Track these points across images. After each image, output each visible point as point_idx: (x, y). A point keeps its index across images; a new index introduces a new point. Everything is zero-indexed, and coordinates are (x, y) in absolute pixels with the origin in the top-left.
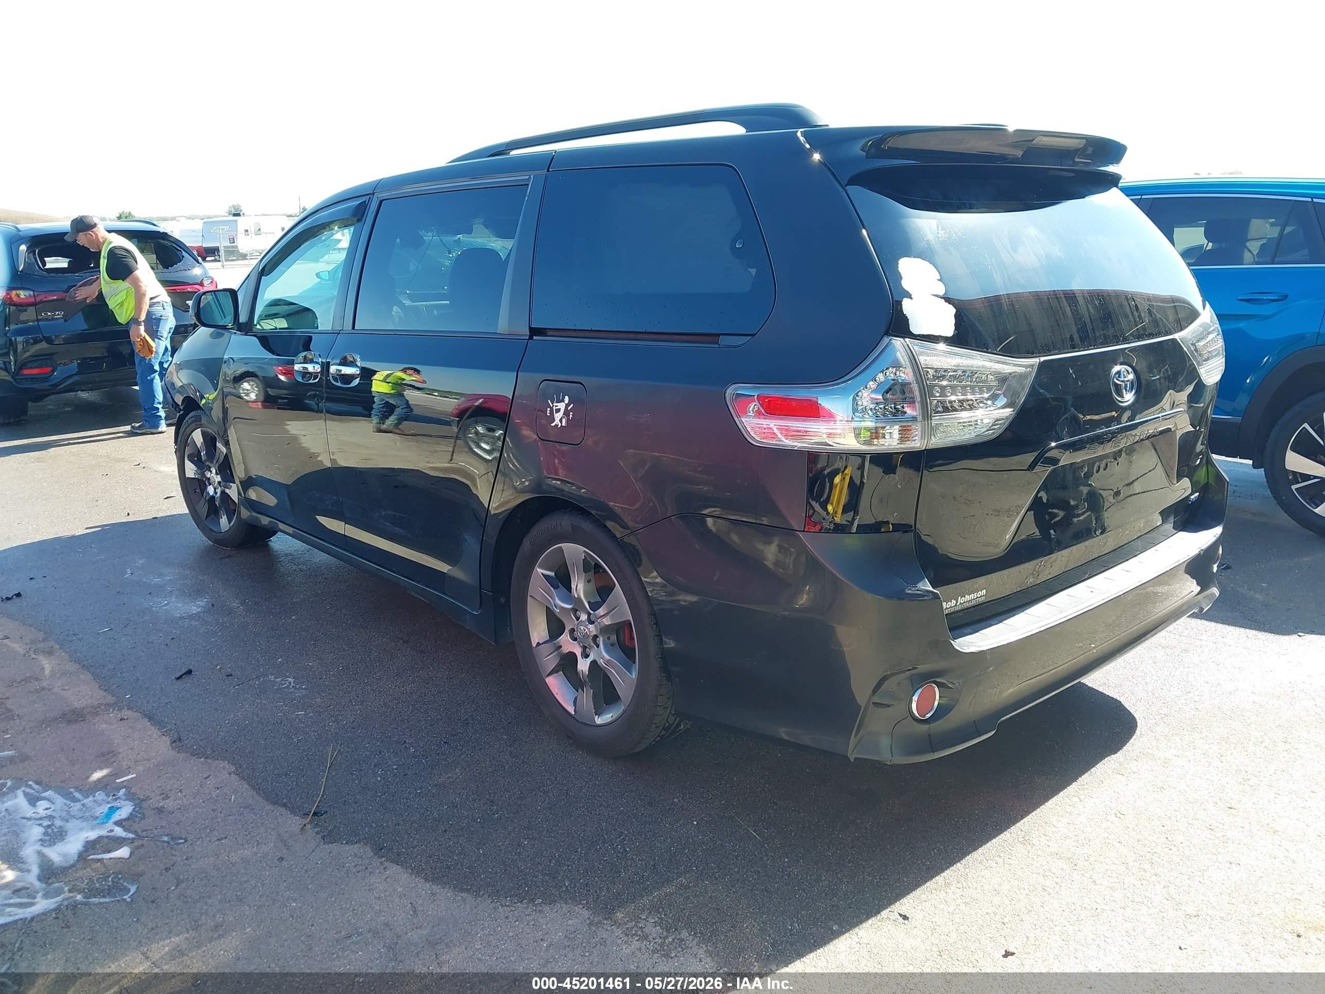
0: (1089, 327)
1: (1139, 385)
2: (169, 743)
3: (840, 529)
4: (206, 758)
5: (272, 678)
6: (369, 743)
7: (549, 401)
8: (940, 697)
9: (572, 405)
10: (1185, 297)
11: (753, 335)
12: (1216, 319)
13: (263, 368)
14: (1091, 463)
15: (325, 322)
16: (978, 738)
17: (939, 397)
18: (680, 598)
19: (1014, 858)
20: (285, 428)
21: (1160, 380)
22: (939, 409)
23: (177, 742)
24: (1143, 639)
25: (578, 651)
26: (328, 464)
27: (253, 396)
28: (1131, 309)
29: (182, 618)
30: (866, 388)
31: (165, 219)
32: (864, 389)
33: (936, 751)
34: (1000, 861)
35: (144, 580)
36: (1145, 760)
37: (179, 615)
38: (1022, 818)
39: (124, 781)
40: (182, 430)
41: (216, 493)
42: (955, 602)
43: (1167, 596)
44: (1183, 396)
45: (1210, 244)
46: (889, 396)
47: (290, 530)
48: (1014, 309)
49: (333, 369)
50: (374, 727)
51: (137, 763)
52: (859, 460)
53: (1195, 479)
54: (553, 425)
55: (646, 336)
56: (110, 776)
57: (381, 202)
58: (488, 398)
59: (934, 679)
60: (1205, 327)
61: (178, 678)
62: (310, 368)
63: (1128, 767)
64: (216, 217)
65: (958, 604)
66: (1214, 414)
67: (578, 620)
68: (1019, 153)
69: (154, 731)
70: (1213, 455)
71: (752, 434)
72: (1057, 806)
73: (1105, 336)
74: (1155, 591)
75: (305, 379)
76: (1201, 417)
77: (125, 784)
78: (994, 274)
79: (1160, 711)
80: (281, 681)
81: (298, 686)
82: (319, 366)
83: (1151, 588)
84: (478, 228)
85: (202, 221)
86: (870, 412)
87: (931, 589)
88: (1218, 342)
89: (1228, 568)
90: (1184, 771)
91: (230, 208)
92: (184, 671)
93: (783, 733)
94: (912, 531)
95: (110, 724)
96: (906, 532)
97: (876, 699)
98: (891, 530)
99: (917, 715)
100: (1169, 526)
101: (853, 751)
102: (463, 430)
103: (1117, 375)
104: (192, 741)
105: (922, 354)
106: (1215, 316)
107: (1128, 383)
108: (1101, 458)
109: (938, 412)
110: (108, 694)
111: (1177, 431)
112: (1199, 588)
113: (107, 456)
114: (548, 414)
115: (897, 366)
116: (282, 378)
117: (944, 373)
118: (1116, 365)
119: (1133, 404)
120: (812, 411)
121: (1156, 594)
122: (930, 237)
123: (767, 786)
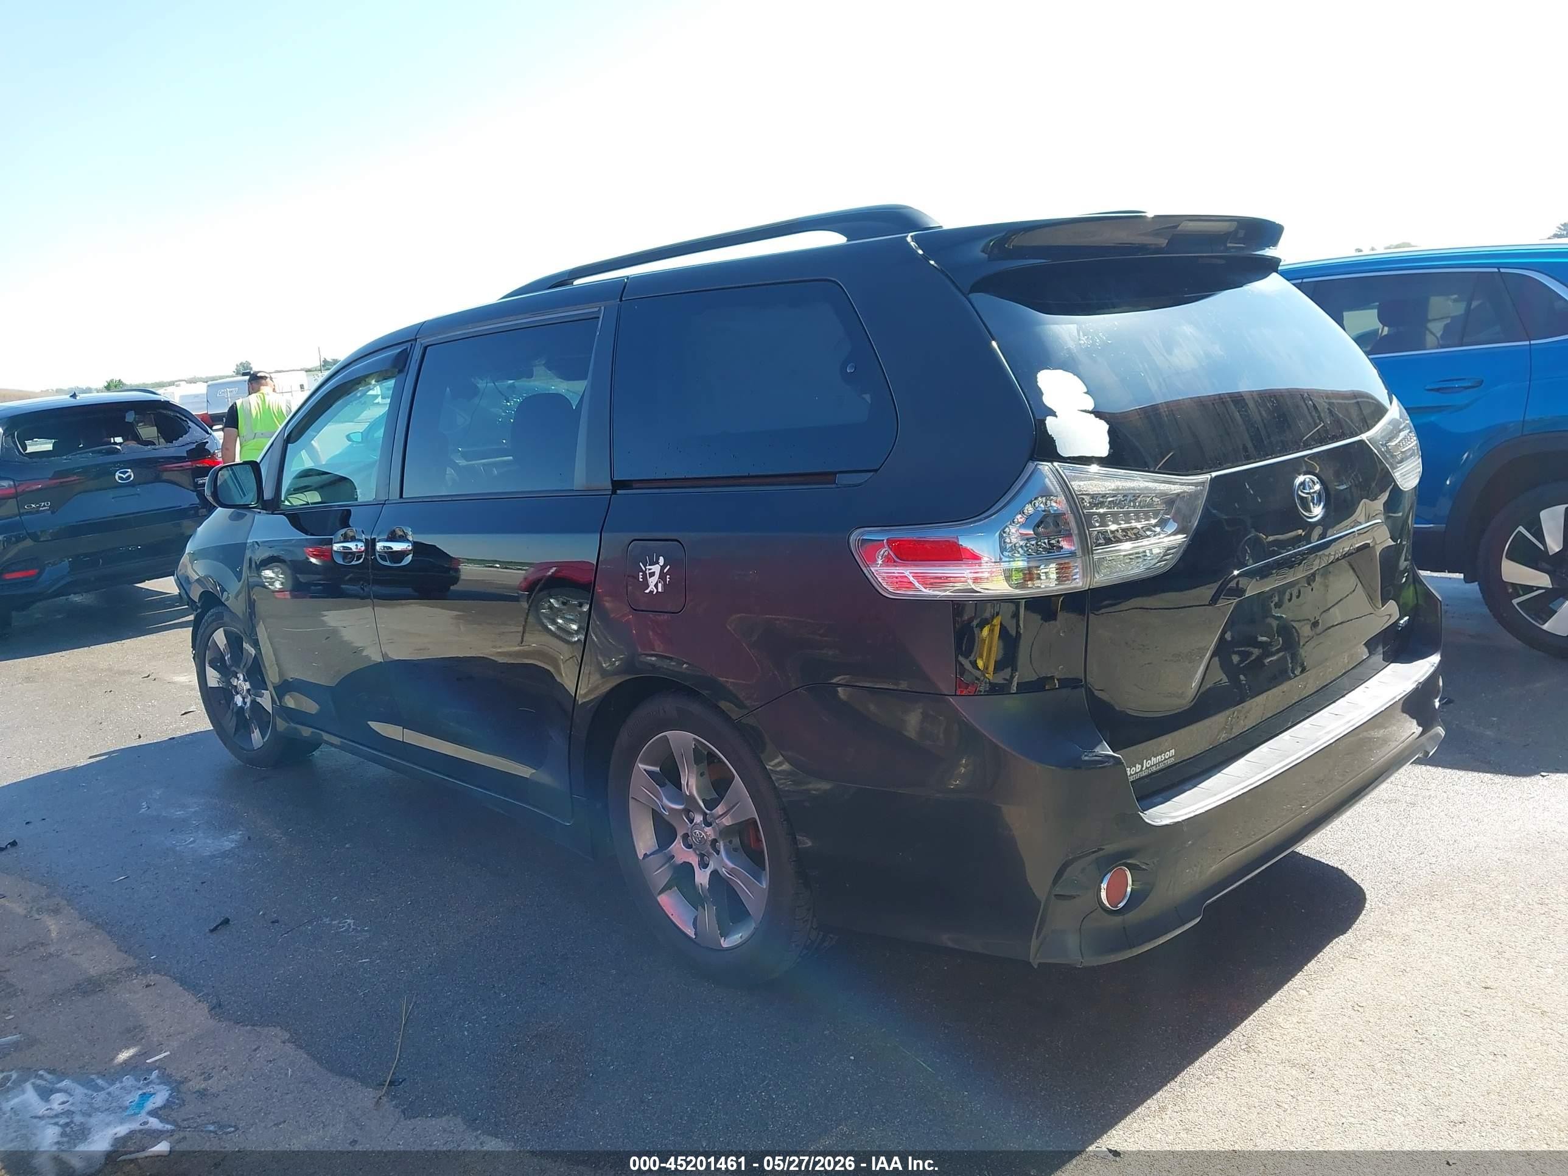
0: (1263, 433)
1: (1328, 497)
2: (207, 1011)
3: (996, 689)
4: (253, 1025)
5: (327, 920)
6: (450, 991)
7: (641, 564)
8: (1133, 881)
9: (668, 567)
10: (1369, 392)
11: (876, 471)
12: (1406, 414)
13: (290, 551)
14: (1281, 591)
15: (366, 491)
16: (1181, 928)
17: (1099, 527)
18: (810, 786)
19: (1238, 1070)
20: (323, 621)
21: (1351, 489)
22: (1101, 541)
23: (217, 1009)
24: (1362, 794)
25: (694, 860)
26: (379, 659)
27: (278, 585)
28: (1309, 410)
29: (212, 857)
30: (1014, 522)
31: (161, 385)
32: (1011, 524)
33: (1134, 947)
34: (1221, 1074)
35: (164, 814)
36: (1380, 938)
37: (209, 854)
38: (1243, 1020)
39: (156, 1061)
40: (201, 631)
41: (245, 703)
42: (1140, 766)
43: (1385, 741)
44: (1379, 504)
45: (1386, 329)
46: (1041, 529)
47: (336, 740)
48: (1175, 419)
49: (379, 546)
50: (455, 971)
51: (170, 1038)
52: (1012, 607)
53: (1401, 601)
54: (647, 591)
55: (748, 481)
56: (139, 1056)
57: (426, 348)
58: (561, 566)
59: (1124, 861)
60: (1394, 423)
61: (212, 931)
62: (352, 546)
63: (1362, 949)
64: (221, 378)
65: (1144, 769)
66: (1416, 523)
67: (691, 823)
68: (1163, 242)
69: (188, 998)
70: (1420, 571)
71: (884, 585)
72: (1283, 1003)
73: (1282, 441)
74: (1369, 736)
75: (346, 561)
76: (1402, 529)
77: (157, 1065)
78: (1149, 381)
79: (1391, 878)
80: (339, 923)
81: (359, 928)
82: (363, 544)
83: (1365, 734)
84: (540, 370)
85: (206, 384)
86: (1020, 549)
87: (1111, 753)
88: (1412, 440)
89: (1450, 702)
90: (1427, 948)
91: (237, 366)
92: (219, 921)
93: (946, 939)
94: (1082, 686)
95: (134, 992)
96: (1075, 687)
97: (1058, 890)
98: (1057, 686)
99: (1108, 905)
100: (1378, 658)
101: (1036, 955)
102: (534, 607)
103: (1302, 487)
104: (235, 1005)
105: (1075, 478)
106: (1404, 411)
107: (1315, 496)
108: (1292, 585)
109: (1100, 545)
110: (129, 955)
111: (1376, 546)
112: (1421, 729)
113: (110, 670)
114: (641, 580)
115: (1047, 494)
116: (313, 560)
117: (1101, 499)
118: (1300, 474)
119: (1323, 518)
120: (953, 554)
121: (1370, 739)
122: (1071, 345)
123: (934, 1006)
